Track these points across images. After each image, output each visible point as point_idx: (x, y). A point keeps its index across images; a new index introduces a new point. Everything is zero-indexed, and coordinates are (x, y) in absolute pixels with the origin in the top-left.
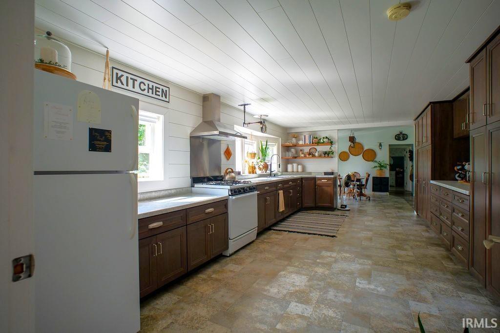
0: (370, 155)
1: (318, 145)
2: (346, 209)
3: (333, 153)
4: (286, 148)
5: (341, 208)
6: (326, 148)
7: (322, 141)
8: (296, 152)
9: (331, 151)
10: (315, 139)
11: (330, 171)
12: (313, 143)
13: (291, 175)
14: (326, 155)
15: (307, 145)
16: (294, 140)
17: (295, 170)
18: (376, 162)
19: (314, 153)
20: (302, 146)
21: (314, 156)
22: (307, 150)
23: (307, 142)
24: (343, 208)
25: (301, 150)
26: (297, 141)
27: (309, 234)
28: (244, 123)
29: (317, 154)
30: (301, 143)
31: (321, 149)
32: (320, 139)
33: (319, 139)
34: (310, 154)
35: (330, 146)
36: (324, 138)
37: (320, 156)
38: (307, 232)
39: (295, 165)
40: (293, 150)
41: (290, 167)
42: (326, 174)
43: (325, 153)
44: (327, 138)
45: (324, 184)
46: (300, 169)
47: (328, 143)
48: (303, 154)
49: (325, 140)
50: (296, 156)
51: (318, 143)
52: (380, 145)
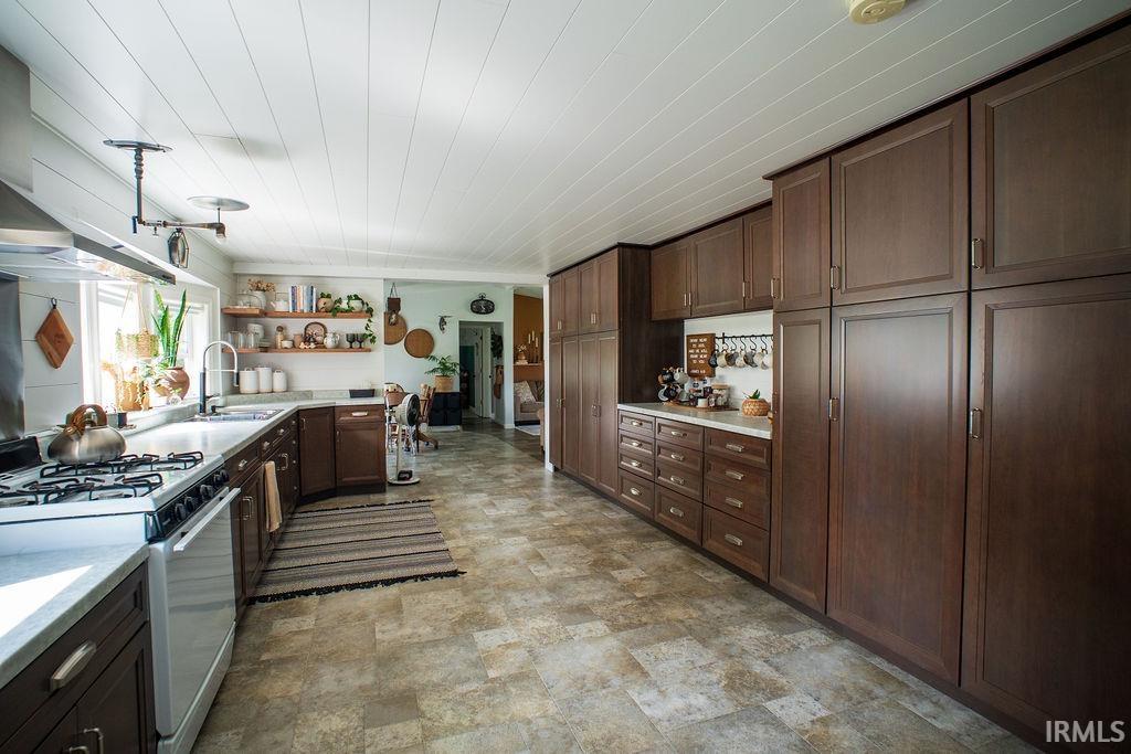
0: (420, 344)
1: (334, 316)
2: (412, 480)
3: (373, 341)
4: (234, 321)
5: (399, 479)
6: (357, 326)
7: (344, 305)
8: (266, 333)
9: (368, 333)
10: (323, 300)
11: (366, 387)
12: (317, 310)
13: (251, 402)
14: (356, 345)
15: (301, 315)
16: (258, 299)
17: (264, 387)
18: (434, 358)
19: (319, 339)
20: (284, 315)
21: (320, 346)
22: (296, 327)
23: (303, 305)
24: (404, 479)
25: (281, 329)
26: (268, 300)
27: (387, 583)
28: (138, 219)
29: (329, 342)
30: (281, 306)
31: (340, 327)
32: (340, 301)
33: (334, 298)
34: (307, 339)
35: (365, 321)
36: (349, 298)
37: (338, 347)
38: (372, 577)
39: (264, 372)
40: (255, 328)
41: (248, 380)
42: (354, 394)
43: (353, 339)
44: (357, 298)
45: (358, 423)
46: (279, 384)
47: (361, 312)
48: (285, 338)
49: (355, 304)
50: (267, 344)
51: (335, 311)
52: (443, 322)
